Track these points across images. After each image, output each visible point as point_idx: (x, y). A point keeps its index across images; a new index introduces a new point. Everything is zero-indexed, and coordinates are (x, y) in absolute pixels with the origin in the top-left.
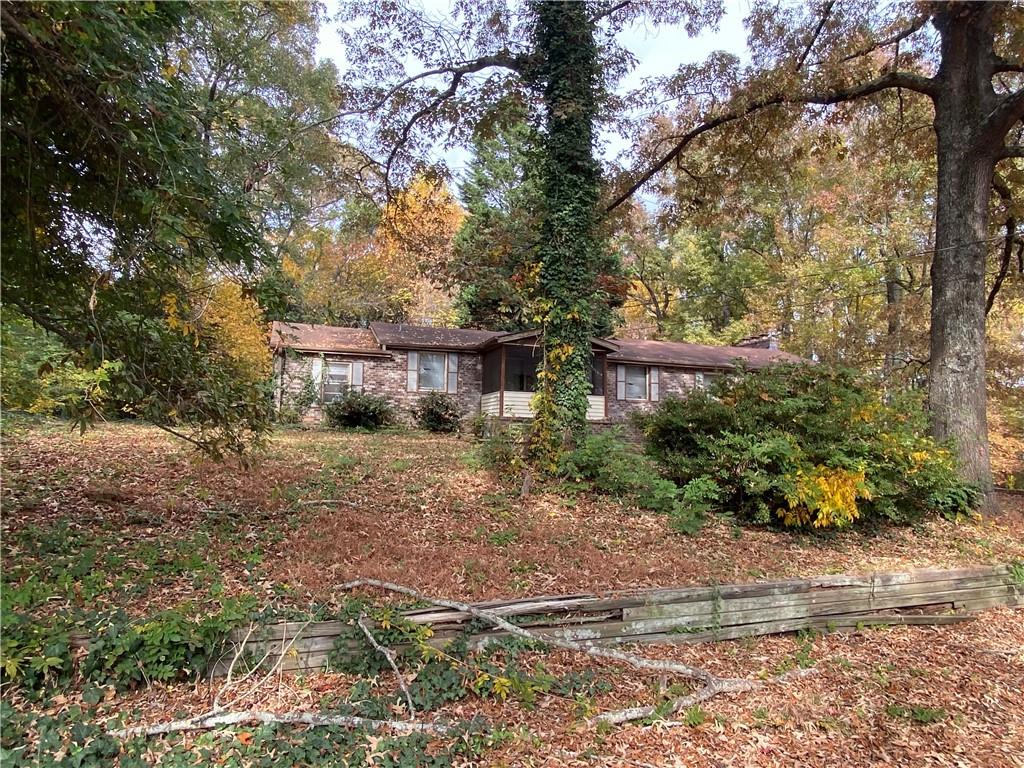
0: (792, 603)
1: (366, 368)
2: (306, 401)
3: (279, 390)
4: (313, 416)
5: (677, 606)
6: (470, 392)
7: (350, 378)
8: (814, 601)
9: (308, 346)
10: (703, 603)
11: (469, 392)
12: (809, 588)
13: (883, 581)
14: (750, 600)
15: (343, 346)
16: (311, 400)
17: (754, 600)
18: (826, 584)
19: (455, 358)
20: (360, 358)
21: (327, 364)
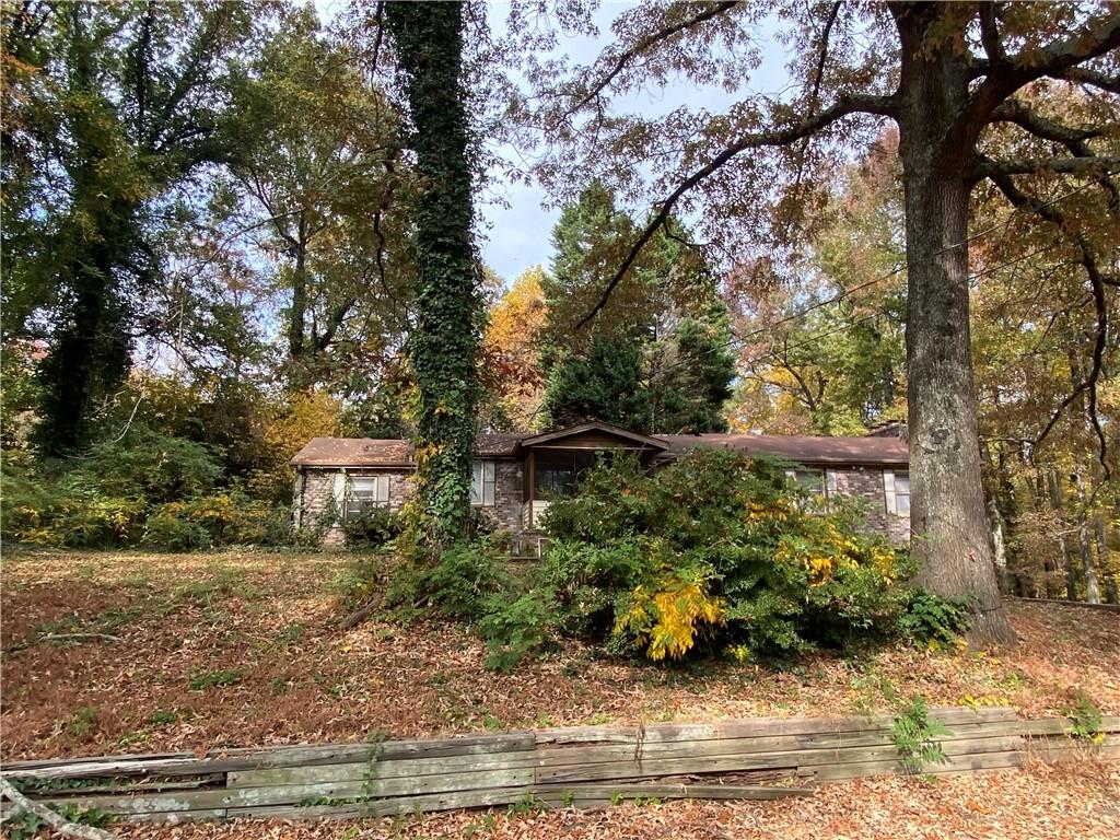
0: (506, 765)
1: (392, 482)
2: (327, 521)
3: (298, 511)
4: (334, 537)
5: (312, 770)
6: (510, 503)
7: (375, 494)
8: (542, 763)
9: (330, 462)
10: (355, 766)
11: (508, 503)
12: (535, 745)
13: (664, 736)
14: (435, 761)
15: (367, 460)
16: (332, 519)
17: (442, 760)
18: (564, 738)
19: (491, 467)
20: (385, 471)
21: (350, 480)
